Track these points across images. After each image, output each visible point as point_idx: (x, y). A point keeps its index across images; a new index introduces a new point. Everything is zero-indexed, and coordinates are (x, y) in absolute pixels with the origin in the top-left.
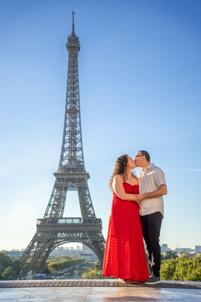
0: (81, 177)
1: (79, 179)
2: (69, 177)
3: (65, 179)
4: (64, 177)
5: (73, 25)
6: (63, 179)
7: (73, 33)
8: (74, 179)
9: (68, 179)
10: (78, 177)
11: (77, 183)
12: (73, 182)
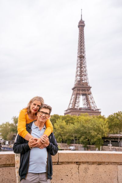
0: (88, 89)
1: (87, 90)
2: (83, 88)
3: (81, 89)
4: (80, 88)
5: (81, 15)
6: (80, 89)
7: (81, 19)
8: (85, 89)
9: (82, 89)
10: (87, 89)
11: (87, 92)
12: (85, 91)
